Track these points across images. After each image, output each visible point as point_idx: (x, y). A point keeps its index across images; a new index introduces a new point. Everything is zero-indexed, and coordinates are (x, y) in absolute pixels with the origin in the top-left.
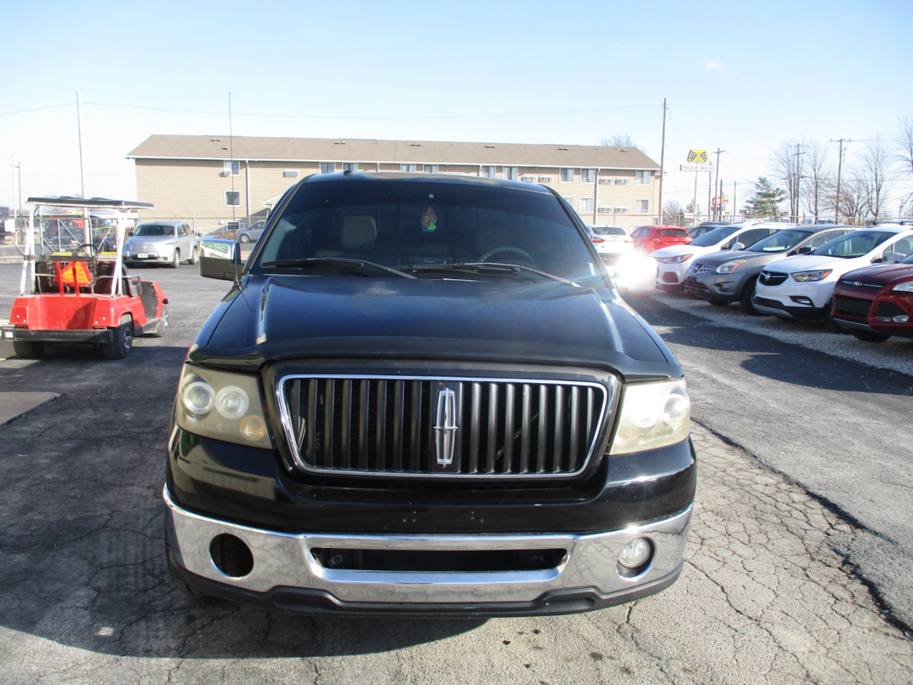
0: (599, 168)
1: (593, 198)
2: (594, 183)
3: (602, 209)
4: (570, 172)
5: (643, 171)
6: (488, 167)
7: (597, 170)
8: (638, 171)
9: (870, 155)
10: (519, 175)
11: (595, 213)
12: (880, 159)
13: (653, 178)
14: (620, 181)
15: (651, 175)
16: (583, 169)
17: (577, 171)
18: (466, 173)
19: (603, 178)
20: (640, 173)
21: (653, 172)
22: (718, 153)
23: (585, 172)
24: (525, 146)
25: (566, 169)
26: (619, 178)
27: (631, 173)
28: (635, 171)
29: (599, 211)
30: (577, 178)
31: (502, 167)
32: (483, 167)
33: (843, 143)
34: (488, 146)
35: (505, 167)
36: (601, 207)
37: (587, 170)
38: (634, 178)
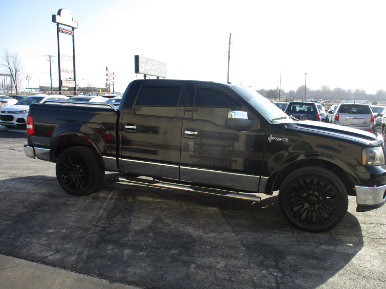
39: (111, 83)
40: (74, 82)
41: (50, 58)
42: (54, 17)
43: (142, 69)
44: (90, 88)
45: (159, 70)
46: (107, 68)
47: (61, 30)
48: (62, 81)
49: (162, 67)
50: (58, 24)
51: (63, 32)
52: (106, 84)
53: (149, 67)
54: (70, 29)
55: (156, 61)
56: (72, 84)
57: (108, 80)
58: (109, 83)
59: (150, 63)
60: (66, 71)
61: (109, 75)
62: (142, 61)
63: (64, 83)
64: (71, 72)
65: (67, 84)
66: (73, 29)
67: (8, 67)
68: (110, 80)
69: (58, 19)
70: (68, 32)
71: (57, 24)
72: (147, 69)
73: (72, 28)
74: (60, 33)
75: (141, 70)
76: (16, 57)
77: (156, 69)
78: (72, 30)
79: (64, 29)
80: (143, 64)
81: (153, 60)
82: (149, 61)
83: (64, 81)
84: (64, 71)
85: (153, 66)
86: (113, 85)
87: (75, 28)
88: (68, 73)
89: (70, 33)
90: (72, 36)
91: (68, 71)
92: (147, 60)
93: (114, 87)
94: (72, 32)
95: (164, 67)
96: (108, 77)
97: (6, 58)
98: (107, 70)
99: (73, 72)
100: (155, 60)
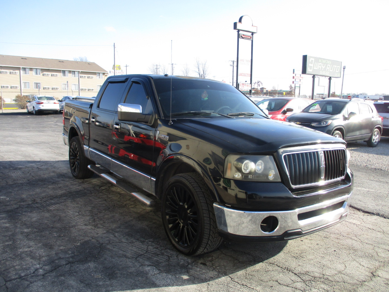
0: (80, 71)
1: (78, 84)
2: (78, 77)
3: (83, 89)
4: (66, 72)
5: (99, 73)
6: (25, 68)
7: (79, 72)
8: (98, 73)
9: (184, 70)
10: (41, 73)
11: (79, 91)
12: (187, 72)
13: (104, 76)
14: (90, 77)
15: (103, 75)
16: (73, 71)
17: (70, 72)
18: (13, 70)
19: (82, 75)
20: (98, 74)
21: (104, 74)
22: (126, 66)
23: (74, 72)
24: (42, 59)
25: (65, 71)
26: (89, 76)
27: (95, 73)
28: (96, 73)
29: (81, 90)
30: (70, 75)
31: (32, 68)
32: (22, 68)
33: (173, 65)
34: (25, 59)
35: (34, 68)
36: (82, 88)
37: (74, 71)
38: (96, 76)
39: (297, 85)
40: (251, 85)
41: (233, 63)
42: (235, 24)
43: (311, 69)
44: (275, 90)
45: (331, 70)
46: (294, 70)
47: (241, 36)
48: (239, 84)
49: (335, 66)
50: (239, 31)
51: (243, 38)
52: (291, 87)
53: (319, 67)
54: (250, 34)
55: (329, 60)
56: (248, 87)
57: (294, 82)
58: (295, 86)
59: (321, 63)
60: (243, 75)
61: (295, 77)
62: (310, 61)
63: (241, 86)
64: (248, 76)
65: (243, 87)
66: (253, 33)
67: (198, 73)
68: (297, 83)
69: (239, 26)
70: (247, 37)
71: (237, 31)
72: (317, 69)
73: (251, 33)
74: (240, 39)
75: (309, 70)
76: (205, 64)
77: (328, 69)
78: (251, 35)
79: (244, 35)
80: (312, 64)
81: (324, 59)
82: (320, 61)
83: (241, 84)
84: (241, 75)
85: (324, 66)
86: (299, 88)
87: (255, 33)
88: (245, 77)
89: (250, 38)
90: (251, 41)
91: (245, 74)
92: (317, 59)
93: (300, 90)
94: (251, 37)
95: (339, 67)
96: (295, 80)
97: (197, 65)
98: (294, 73)
99: (250, 75)
100: (327, 59)
